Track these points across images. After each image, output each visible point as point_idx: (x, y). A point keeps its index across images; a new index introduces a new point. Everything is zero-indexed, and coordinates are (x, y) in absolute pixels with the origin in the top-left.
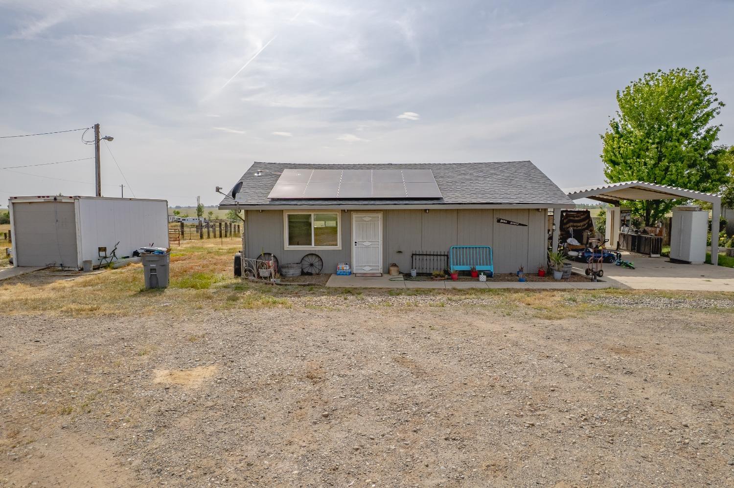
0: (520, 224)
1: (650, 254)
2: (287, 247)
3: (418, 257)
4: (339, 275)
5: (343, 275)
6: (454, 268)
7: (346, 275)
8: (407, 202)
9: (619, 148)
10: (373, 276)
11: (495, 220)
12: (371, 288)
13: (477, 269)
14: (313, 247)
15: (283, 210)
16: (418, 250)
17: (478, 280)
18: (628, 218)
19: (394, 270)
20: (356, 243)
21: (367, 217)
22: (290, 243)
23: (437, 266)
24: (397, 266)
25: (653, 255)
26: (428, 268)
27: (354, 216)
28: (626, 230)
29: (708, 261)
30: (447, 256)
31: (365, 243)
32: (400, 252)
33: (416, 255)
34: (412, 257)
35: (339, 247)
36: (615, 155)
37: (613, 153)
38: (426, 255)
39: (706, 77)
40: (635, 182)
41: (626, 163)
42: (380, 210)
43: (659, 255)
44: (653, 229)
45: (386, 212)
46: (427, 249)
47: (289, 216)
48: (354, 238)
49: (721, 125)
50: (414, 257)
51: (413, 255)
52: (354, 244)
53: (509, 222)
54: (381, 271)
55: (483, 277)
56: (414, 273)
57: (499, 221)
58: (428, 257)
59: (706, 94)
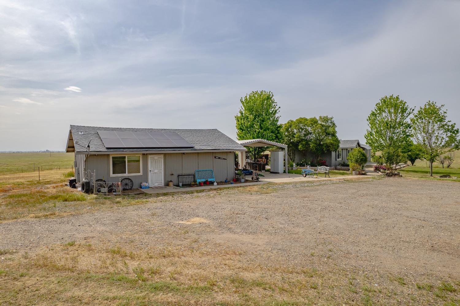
0: (224, 159)
1: (261, 171)
2: (112, 175)
3: (181, 177)
4: (143, 188)
5: (145, 188)
6: (198, 181)
7: (147, 188)
8: (179, 149)
9: (244, 123)
10: (161, 188)
11: (214, 157)
12: (173, 192)
13: (209, 181)
14: (126, 175)
15: (109, 155)
16: (180, 173)
17: (213, 185)
18: (248, 155)
19: (171, 184)
20: (150, 171)
21: (156, 157)
22: (114, 173)
23: (189, 180)
24: (173, 182)
25: (262, 171)
26: (189, 182)
27: (149, 157)
28: (249, 161)
29: (285, 172)
30: (194, 175)
31: (155, 171)
32: (173, 174)
33: (180, 175)
34: (178, 177)
35: (141, 174)
36: (242, 127)
37: (242, 125)
38: (185, 175)
39: (273, 96)
40: (260, 139)
41: (247, 130)
42: (162, 154)
43: (264, 171)
44: (262, 160)
45: (165, 154)
46: (184, 172)
47: (113, 158)
48: (149, 169)
49: (280, 116)
50: (179, 177)
51: (178, 176)
52: (149, 172)
53: (219, 158)
54: (163, 185)
55: (215, 184)
56: (181, 184)
57: (215, 158)
58: (186, 176)
59: (273, 102)
